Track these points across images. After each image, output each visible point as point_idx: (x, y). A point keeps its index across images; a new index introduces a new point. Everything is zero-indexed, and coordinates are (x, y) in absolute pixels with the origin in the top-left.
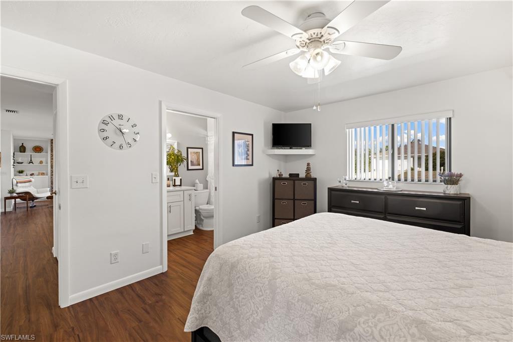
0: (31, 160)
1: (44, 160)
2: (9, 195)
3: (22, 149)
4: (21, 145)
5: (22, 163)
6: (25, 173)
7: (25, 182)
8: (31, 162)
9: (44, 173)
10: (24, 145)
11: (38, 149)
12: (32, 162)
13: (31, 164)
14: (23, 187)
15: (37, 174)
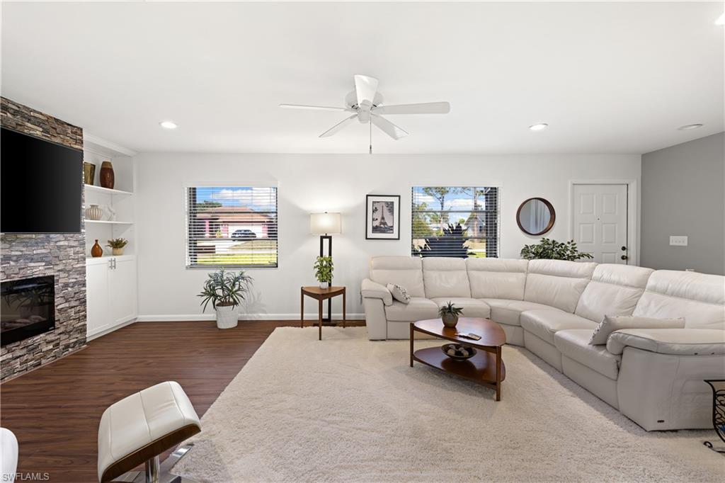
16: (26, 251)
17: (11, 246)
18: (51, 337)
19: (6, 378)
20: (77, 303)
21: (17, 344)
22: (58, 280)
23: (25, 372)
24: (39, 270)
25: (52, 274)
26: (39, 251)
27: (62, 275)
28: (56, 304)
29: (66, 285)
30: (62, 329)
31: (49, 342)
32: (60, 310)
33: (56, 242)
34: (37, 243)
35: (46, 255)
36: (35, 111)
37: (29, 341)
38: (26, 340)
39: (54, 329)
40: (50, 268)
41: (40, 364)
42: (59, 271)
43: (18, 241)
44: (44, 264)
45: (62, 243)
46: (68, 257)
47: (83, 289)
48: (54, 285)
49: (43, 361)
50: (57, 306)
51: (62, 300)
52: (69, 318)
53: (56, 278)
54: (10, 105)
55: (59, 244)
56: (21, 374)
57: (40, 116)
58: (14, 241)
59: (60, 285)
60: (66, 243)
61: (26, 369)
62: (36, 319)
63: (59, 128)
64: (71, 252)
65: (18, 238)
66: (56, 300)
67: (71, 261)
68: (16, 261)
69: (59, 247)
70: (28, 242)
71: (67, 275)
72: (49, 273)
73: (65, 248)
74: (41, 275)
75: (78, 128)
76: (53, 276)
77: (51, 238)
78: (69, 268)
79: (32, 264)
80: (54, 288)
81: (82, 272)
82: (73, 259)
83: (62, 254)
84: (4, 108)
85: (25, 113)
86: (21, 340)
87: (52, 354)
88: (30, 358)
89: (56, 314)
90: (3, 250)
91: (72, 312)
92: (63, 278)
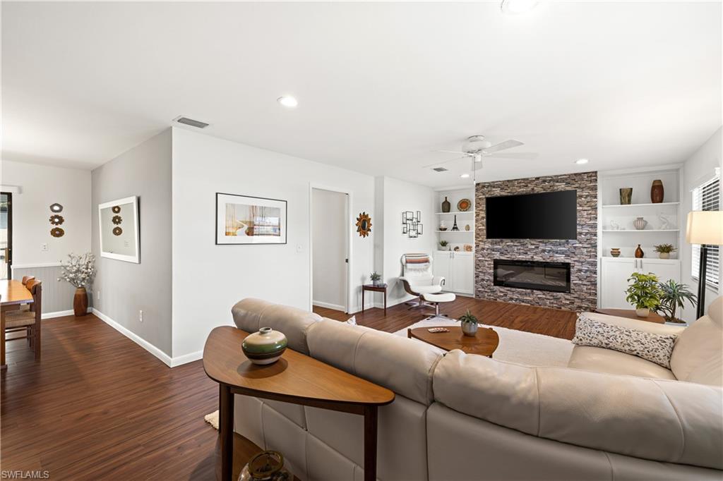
0: (455, 225)
2: (369, 282)
3: (446, 207)
4: (444, 200)
5: (445, 229)
6: (448, 247)
7: (419, 262)
8: (455, 228)
9: (468, 247)
10: (448, 200)
11: (464, 205)
12: (457, 228)
13: (455, 231)
14: (415, 270)
15: (462, 248)
16: (554, 248)
17: (546, 245)
18: (567, 297)
19: (542, 306)
20: (589, 283)
22: (573, 266)
24: (561, 258)
26: (561, 249)
27: (577, 263)
28: (571, 279)
29: (580, 271)
31: (568, 300)
32: (575, 284)
33: (573, 244)
34: (560, 244)
35: (566, 251)
38: (553, 293)
39: (569, 293)
40: (568, 258)
41: (561, 309)
42: (574, 261)
43: (549, 243)
44: (564, 256)
45: (577, 245)
46: (582, 254)
47: (595, 275)
48: (570, 269)
49: (563, 308)
50: (573, 281)
51: (576, 278)
52: (582, 291)
53: (571, 265)
54: (547, 179)
56: (550, 308)
58: (547, 243)
59: (575, 269)
60: (581, 246)
61: (553, 307)
62: (560, 284)
64: (584, 250)
65: (549, 241)
66: (571, 277)
67: (584, 256)
68: (548, 252)
69: (575, 248)
70: (555, 244)
71: (581, 264)
72: (567, 261)
73: (580, 248)
74: (562, 261)
75: (593, 172)
76: (570, 263)
78: (582, 260)
79: (557, 255)
83: (577, 252)
84: (544, 181)
85: (556, 179)
86: (550, 291)
87: (569, 307)
88: (555, 302)
89: (572, 285)
90: (542, 247)
91: (585, 288)
92: (577, 266)
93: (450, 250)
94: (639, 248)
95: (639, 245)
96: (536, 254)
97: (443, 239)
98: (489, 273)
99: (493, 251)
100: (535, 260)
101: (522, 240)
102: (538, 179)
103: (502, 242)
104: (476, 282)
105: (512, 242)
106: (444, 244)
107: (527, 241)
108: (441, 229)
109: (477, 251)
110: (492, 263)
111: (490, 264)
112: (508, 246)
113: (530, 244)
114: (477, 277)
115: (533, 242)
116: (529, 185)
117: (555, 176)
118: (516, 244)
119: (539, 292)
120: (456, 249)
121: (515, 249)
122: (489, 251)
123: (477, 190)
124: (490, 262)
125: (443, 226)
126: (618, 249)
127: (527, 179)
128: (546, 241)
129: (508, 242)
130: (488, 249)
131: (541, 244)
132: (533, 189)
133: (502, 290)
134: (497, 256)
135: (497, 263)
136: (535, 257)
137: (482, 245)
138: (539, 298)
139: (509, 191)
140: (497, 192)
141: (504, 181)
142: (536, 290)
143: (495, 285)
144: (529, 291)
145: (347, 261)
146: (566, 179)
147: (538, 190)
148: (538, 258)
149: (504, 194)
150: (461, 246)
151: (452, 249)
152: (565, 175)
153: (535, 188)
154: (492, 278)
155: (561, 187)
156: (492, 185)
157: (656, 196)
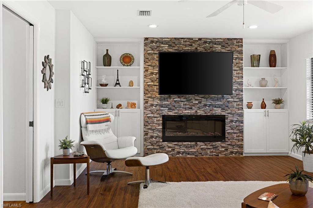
0: (118, 80)
1: (134, 79)
4: (105, 53)
5: (106, 85)
7: (100, 122)
8: (117, 84)
9: (134, 104)
10: (109, 53)
11: (127, 60)
12: (119, 84)
13: (118, 87)
14: (96, 131)
15: (126, 105)
16: (213, 103)
17: (207, 100)
18: (223, 145)
19: (204, 156)
20: (238, 131)
21: (209, 143)
22: (227, 118)
23: (211, 156)
24: (218, 111)
25: (224, 114)
26: (219, 103)
27: (230, 115)
28: (226, 129)
29: (232, 121)
30: (229, 143)
32: (228, 133)
33: (227, 99)
34: (218, 99)
35: (222, 105)
36: (218, 39)
37: (214, 143)
38: (212, 143)
39: (225, 141)
40: (224, 111)
41: (218, 156)
42: (228, 113)
43: (210, 98)
44: (221, 109)
45: (230, 100)
46: (233, 107)
47: (242, 125)
48: (225, 120)
49: (220, 155)
50: (227, 130)
51: (229, 128)
52: (233, 138)
53: (226, 117)
54: (208, 40)
55: (228, 100)
56: (210, 156)
57: (220, 40)
58: (208, 98)
59: (229, 120)
60: (232, 100)
61: (212, 155)
62: (217, 134)
63: (230, 42)
64: (235, 104)
65: (210, 97)
66: (226, 127)
67: (234, 109)
68: (209, 107)
69: (228, 102)
70: (214, 99)
71: (232, 116)
72: (223, 114)
73: (231, 102)
74: (219, 114)
75: (240, 39)
76: (225, 115)
77: (224, 97)
78: (233, 112)
79: (215, 109)
80: (225, 121)
81: (241, 115)
82: (236, 108)
83: (230, 105)
84: (205, 42)
85: (213, 41)
86: (210, 142)
87: (224, 153)
88: (214, 151)
89: (226, 134)
90: (204, 102)
91: (235, 136)
92: (230, 118)
93: (112, 107)
94: (263, 101)
95: (263, 99)
96: (199, 108)
97: (105, 96)
98: (158, 130)
99: (162, 107)
100: (199, 114)
101: (187, 96)
102: (200, 39)
103: (170, 97)
104: (145, 140)
105: (179, 97)
106: (105, 101)
107: (191, 96)
108: (102, 85)
109: (145, 108)
110: (161, 119)
111: (159, 120)
112: (175, 101)
113: (195, 99)
114: (146, 134)
115: (197, 98)
116: (193, 45)
117: (214, 39)
118: (182, 100)
119: (202, 143)
120: (119, 106)
121: (182, 104)
122: (158, 107)
123: (146, 45)
124: (159, 119)
125: (104, 82)
126: (251, 103)
127: (192, 39)
128: (207, 96)
129: (175, 98)
130: (157, 105)
131: (203, 99)
132: (196, 48)
133: (170, 145)
134: (166, 112)
135: (166, 119)
136: (198, 111)
137: (150, 101)
138: (202, 149)
139: (176, 48)
140: (165, 48)
141: (171, 39)
142: (199, 141)
143: (163, 141)
144: (193, 143)
145: (31, 124)
146: (222, 42)
147: (200, 49)
148: (201, 112)
149: (171, 50)
150: (124, 103)
151: (115, 106)
152: (221, 39)
153: (198, 48)
154: (160, 134)
155: (218, 48)
156: (160, 41)
157: (273, 63)
